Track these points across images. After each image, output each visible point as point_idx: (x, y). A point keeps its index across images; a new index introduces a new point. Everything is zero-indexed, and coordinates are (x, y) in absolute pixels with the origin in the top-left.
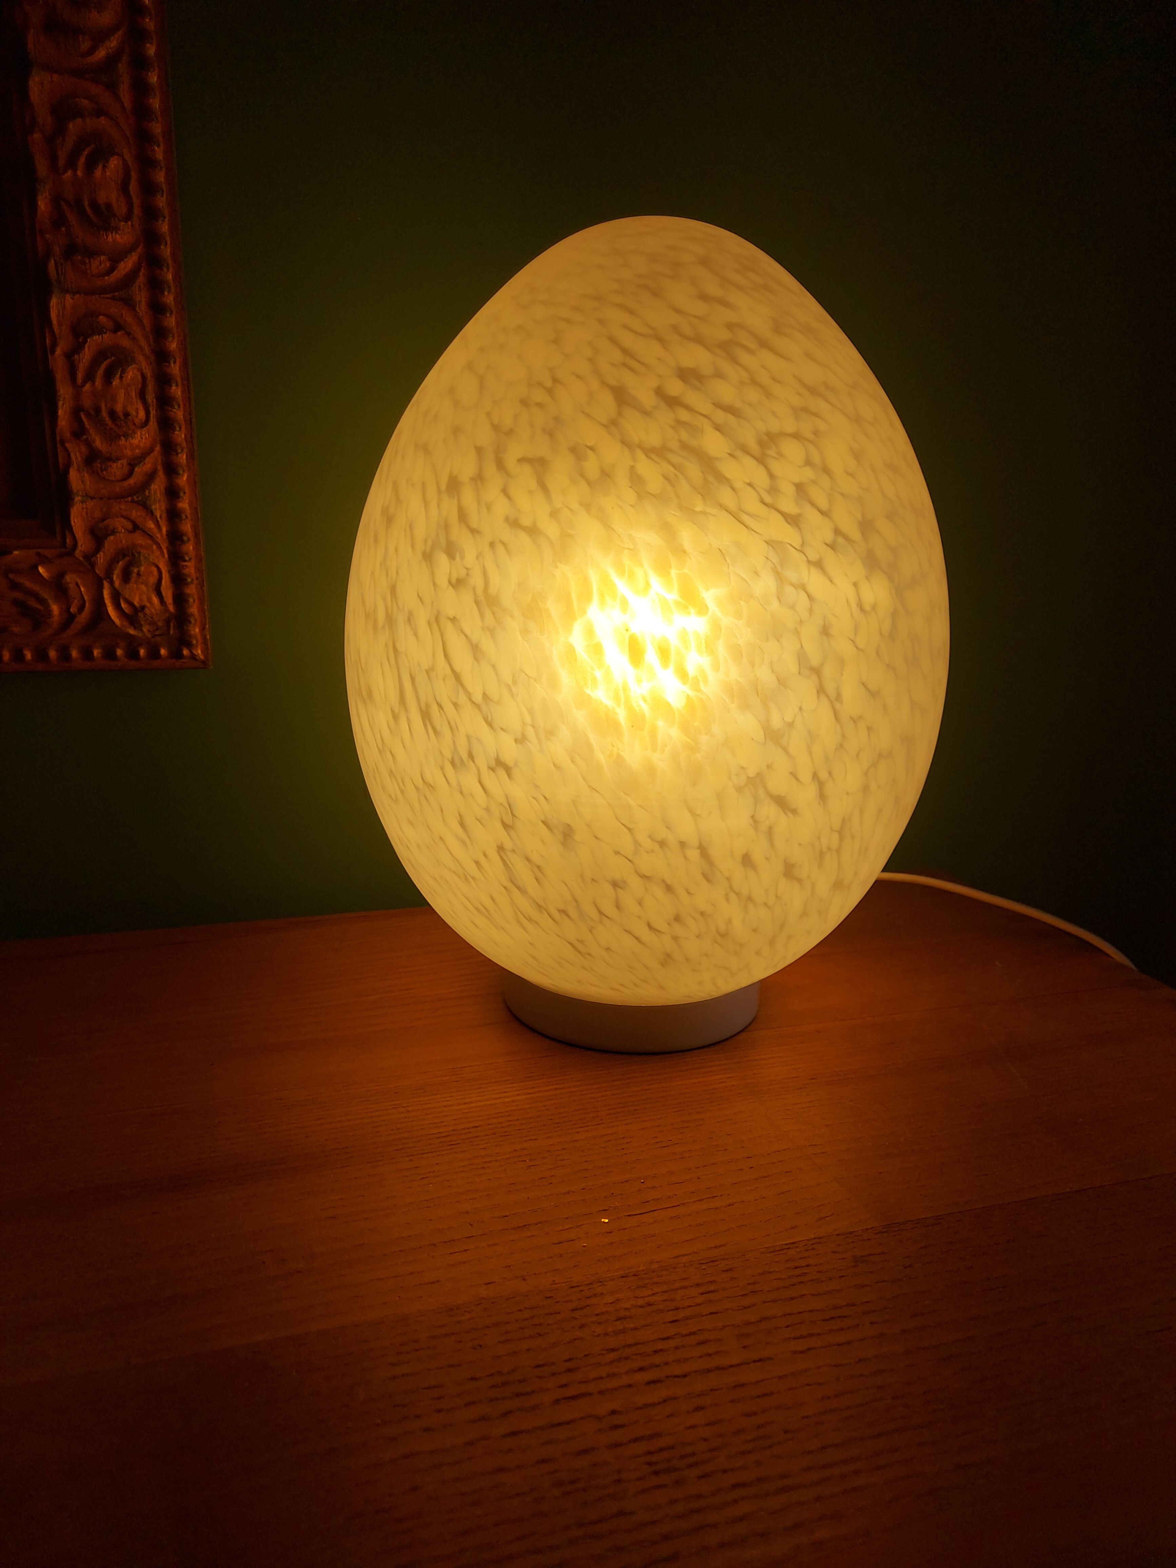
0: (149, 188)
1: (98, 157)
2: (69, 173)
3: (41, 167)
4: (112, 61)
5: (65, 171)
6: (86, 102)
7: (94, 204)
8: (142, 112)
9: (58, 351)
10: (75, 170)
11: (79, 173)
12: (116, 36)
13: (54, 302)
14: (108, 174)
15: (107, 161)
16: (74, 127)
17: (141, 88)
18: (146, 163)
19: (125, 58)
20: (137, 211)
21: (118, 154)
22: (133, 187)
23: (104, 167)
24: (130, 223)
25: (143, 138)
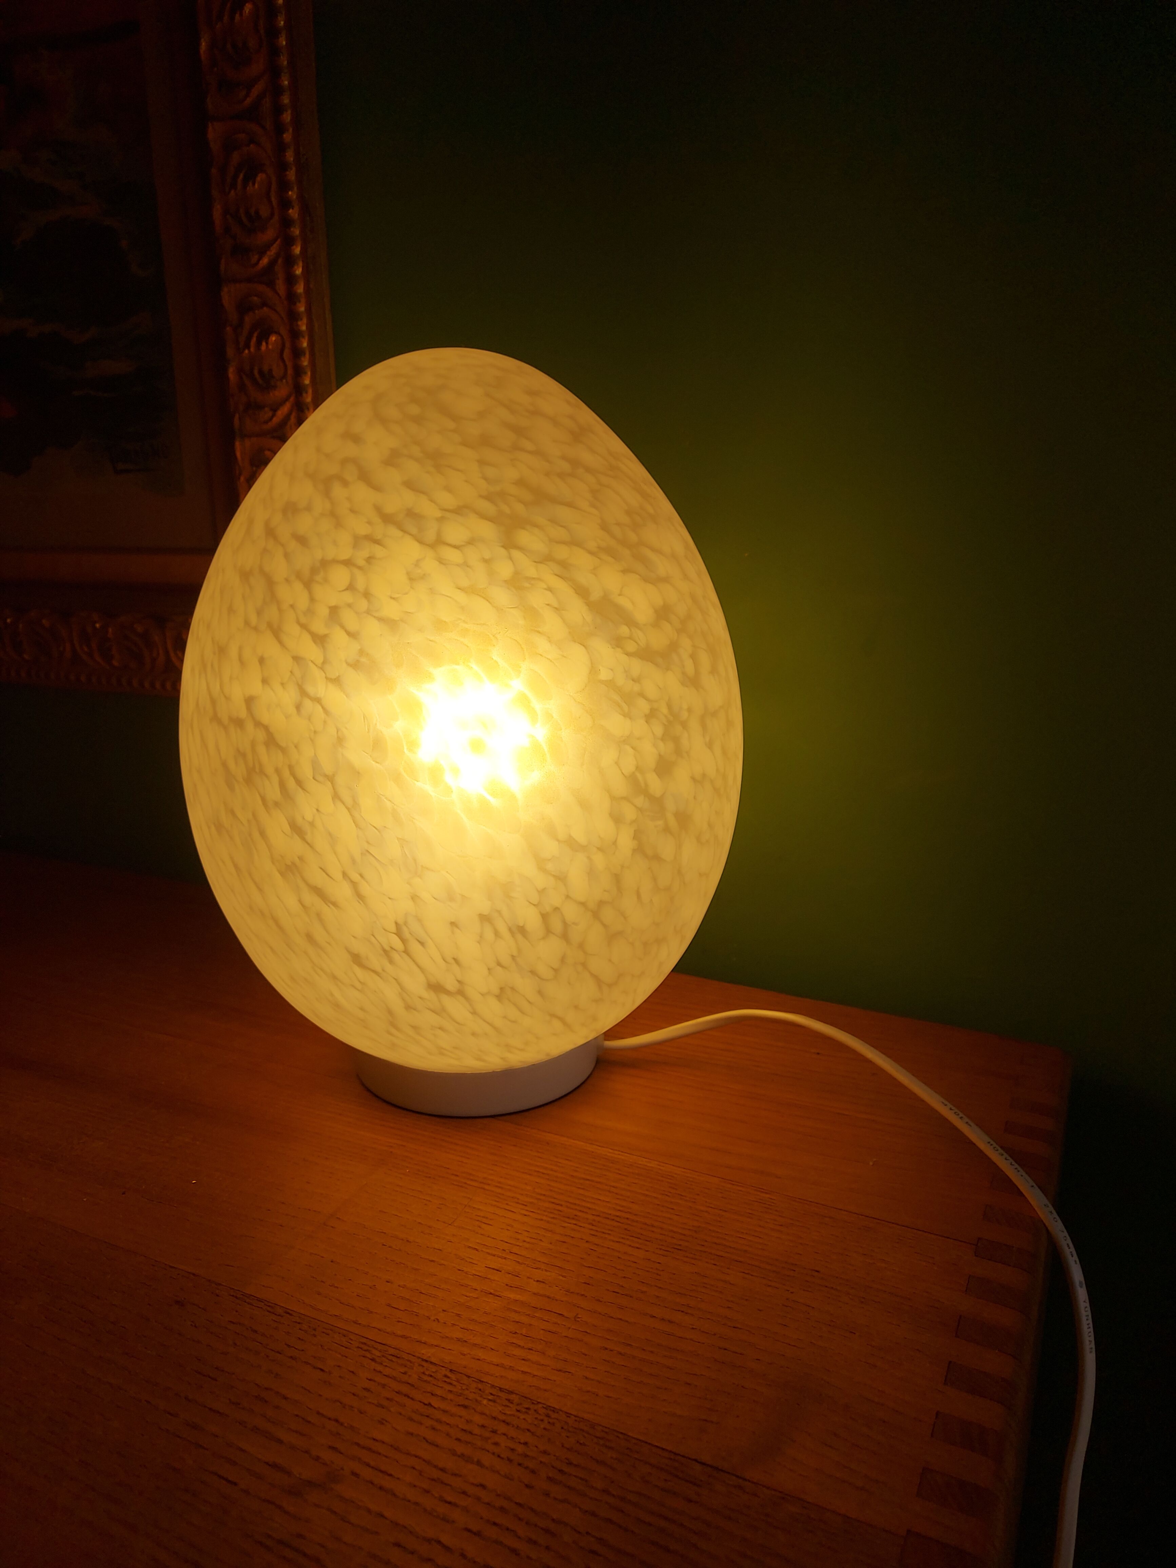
0: (297, 353)
1: (264, 336)
2: (247, 351)
3: (230, 352)
4: (273, 263)
5: (244, 350)
6: (255, 298)
7: (261, 372)
8: (292, 298)
9: (242, 479)
10: (249, 348)
11: (252, 349)
12: (275, 245)
13: (237, 444)
14: (270, 347)
15: (268, 338)
16: (248, 319)
17: (291, 280)
18: (295, 334)
19: (280, 261)
20: (290, 371)
21: (276, 333)
22: (287, 354)
23: (267, 343)
24: (284, 381)
25: (293, 317)
